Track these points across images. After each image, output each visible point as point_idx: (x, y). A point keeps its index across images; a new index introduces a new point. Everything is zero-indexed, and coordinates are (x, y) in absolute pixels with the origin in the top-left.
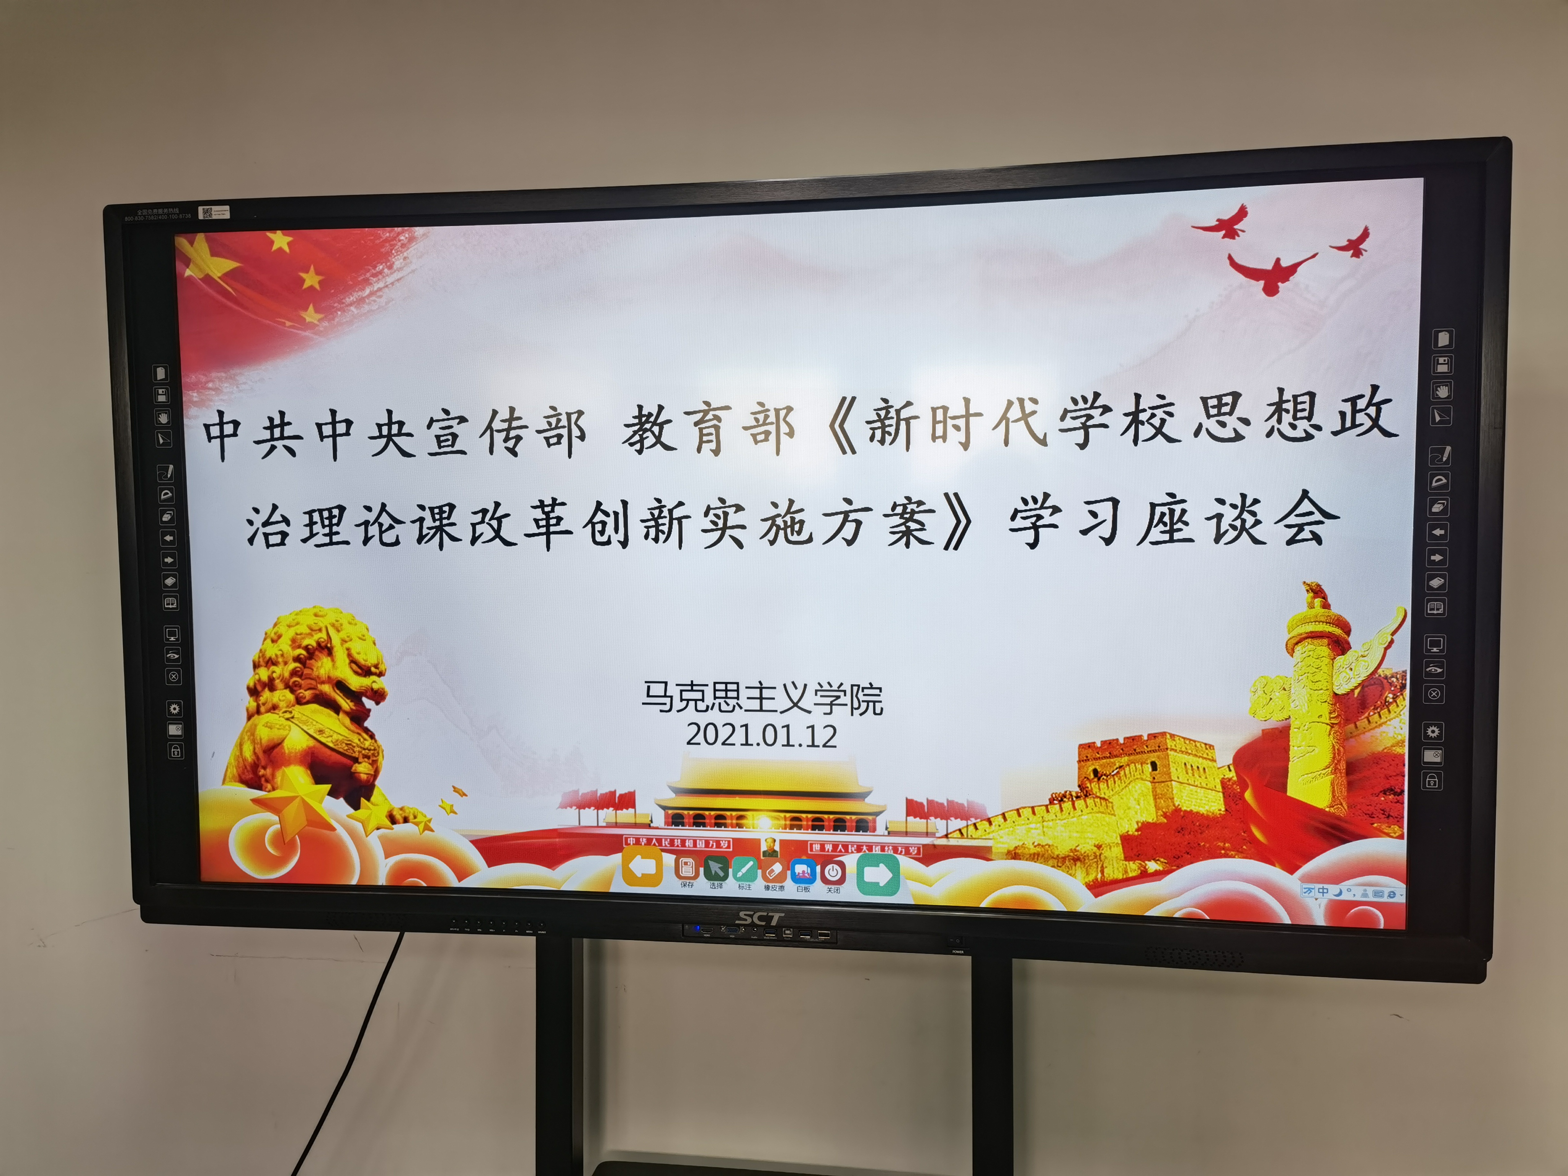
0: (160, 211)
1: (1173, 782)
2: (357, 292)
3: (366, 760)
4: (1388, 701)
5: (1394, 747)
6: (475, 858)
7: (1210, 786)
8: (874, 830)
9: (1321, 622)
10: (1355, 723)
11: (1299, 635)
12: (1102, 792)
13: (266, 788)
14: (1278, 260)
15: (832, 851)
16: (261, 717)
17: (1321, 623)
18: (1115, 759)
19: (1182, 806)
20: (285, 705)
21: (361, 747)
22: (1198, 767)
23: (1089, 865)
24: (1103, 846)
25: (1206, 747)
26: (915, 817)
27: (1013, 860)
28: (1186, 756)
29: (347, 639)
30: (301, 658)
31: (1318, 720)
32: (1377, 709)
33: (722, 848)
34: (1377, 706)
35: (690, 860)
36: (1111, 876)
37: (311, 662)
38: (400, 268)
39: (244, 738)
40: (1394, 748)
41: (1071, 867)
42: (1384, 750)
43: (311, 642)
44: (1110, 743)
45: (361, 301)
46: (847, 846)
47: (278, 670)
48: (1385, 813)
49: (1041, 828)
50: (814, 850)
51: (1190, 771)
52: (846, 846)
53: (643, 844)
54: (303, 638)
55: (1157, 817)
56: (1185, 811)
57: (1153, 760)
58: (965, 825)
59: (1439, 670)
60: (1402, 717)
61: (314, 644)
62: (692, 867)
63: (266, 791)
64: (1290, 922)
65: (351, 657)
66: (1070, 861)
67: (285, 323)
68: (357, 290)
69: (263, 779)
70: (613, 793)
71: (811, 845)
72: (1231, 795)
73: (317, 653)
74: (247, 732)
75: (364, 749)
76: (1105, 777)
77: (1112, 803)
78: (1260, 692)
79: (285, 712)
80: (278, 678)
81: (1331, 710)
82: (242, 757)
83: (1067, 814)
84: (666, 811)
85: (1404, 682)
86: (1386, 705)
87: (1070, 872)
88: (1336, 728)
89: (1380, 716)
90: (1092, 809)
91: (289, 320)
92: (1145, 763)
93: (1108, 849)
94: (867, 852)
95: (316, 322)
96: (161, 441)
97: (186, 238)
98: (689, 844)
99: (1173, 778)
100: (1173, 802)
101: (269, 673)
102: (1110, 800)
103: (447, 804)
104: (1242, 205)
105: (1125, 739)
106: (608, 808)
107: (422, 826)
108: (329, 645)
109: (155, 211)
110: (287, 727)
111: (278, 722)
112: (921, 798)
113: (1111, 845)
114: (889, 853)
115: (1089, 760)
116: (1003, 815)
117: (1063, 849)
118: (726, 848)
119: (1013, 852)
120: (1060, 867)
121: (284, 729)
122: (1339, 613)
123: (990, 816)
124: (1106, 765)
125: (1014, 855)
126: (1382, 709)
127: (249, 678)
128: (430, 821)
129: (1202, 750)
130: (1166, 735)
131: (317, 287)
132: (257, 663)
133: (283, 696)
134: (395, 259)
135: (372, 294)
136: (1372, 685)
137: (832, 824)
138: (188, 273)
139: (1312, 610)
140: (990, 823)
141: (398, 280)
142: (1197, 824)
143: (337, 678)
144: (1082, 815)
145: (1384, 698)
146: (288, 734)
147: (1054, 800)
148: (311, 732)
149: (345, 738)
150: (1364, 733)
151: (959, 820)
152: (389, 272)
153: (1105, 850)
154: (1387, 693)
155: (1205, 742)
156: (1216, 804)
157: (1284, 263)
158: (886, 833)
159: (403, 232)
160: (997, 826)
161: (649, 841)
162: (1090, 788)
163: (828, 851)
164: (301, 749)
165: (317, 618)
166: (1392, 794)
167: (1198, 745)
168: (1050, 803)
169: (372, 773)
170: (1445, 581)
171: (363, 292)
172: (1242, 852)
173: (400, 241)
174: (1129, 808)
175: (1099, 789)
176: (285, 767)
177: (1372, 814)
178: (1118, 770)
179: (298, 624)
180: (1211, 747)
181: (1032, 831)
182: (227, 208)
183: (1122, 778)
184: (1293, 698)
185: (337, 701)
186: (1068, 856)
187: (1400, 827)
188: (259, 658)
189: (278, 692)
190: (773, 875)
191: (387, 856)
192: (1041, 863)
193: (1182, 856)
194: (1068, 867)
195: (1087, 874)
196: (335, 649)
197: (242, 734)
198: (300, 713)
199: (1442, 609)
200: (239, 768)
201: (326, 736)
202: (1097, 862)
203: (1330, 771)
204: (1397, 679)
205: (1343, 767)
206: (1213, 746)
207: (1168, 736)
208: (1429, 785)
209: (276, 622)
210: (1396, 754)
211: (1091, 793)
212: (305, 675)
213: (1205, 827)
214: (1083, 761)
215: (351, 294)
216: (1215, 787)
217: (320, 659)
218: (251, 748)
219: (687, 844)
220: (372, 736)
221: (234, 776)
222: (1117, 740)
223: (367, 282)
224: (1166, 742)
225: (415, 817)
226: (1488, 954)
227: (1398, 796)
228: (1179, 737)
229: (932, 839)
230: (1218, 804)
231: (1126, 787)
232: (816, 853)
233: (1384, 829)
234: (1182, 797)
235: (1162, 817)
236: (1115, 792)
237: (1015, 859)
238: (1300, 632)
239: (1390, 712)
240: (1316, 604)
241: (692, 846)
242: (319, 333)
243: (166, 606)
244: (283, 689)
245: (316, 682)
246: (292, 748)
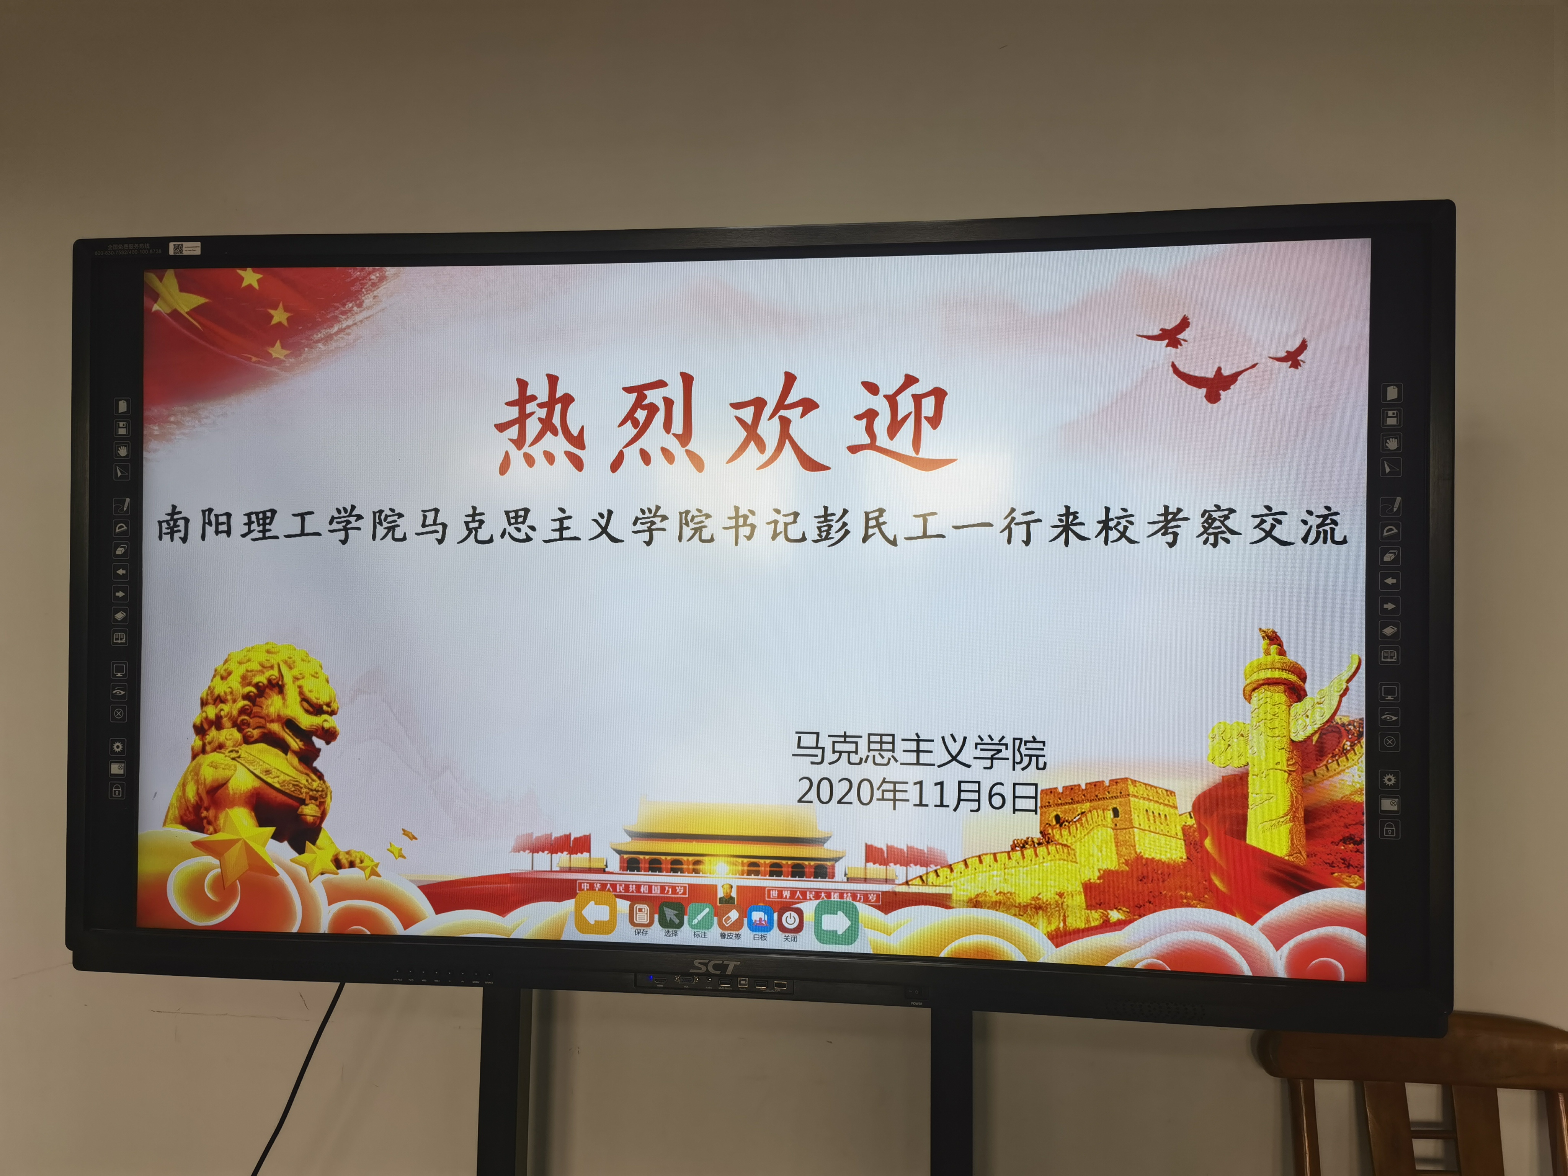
0: (131, 246)
1: (1135, 830)
2: (326, 329)
3: (313, 801)
4: (1346, 749)
5: (1353, 795)
6: (423, 904)
7: (1172, 833)
8: (833, 876)
9: (1278, 668)
10: (1314, 770)
11: (1256, 681)
12: (1064, 838)
13: (208, 830)
14: (1219, 369)
15: (790, 898)
16: (206, 756)
17: (1277, 670)
18: (1077, 805)
19: (1144, 853)
20: (232, 745)
21: (309, 789)
22: (1159, 814)
23: (1051, 914)
24: (1065, 894)
25: (1167, 793)
26: (874, 863)
27: (974, 909)
28: (1147, 803)
29: (300, 677)
30: (250, 696)
31: (1276, 767)
32: (1335, 757)
33: (677, 894)
34: (1336, 753)
35: (645, 907)
36: (1073, 925)
37: (261, 699)
38: (370, 306)
39: (188, 779)
40: (1353, 797)
41: (1033, 916)
42: (1342, 798)
43: (262, 679)
44: (1072, 789)
45: (329, 338)
46: (806, 892)
47: (226, 708)
48: (1346, 862)
49: (1003, 875)
50: (772, 897)
51: (1151, 818)
52: (804, 893)
53: (597, 889)
54: (254, 676)
55: (1119, 865)
56: (1147, 859)
57: (1115, 806)
58: (925, 872)
59: (1394, 718)
60: (1359, 765)
61: (265, 682)
62: (647, 914)
63: (208, 834)
64: (1251, 974)
65: (303, 695)
66: (1032, 910)
67: (251, 358)
68: (325, 327)
69: (205, 821)
70: (568, 837)
71: (769, 891)
72: (1192, 843)
73: (267, 690)
74: (190, 774)
75: (312, 790)
76: (1067, 824)
77: (1074, 850)
78: (1219, 739)
79: (232, 751)
80: (226, 716)
81: (1288, 757)
82: (185, 799)
83: (1029, 861)
84: (622, 855)
85: (1361, 729)
86: (1344, 752)
87: (1032, 921)
88: (1294, 775)
89: (1338, 764)
90: (1054, 856)
91: (256, 356)
92: (1106, 809)
93: (1071, 898)
94: (825, 899)
95: (282, 358)
96: (119, 474)
97: (156, 274)
98: (644, 890)
99: (1134, 825)
100: (1135, 849)
101: (217, 711)
102: (1072, 847)
103: (397, 846)
105: (1086, 784)
106: (562, 853)
107: (368, 871)
108: (280, 683)
109: (126, 246)
110: (233, 767)
111: (223, 762)
112: (880, 843)
113: (1073, 893)
114: (848, 900)
115: (1051, 806)
116: (965, 861)
117: (1024, 896)
118: (681, 894)
119: (975, 900)
120: (1022, 916)
121: (229, 768)
122: (1294, 660)
123: (950, 863)
124: (1069, 811)
125: (975, 903)
126: (1340, 757)
127: (196, 716)
128: (377, 865)
129: (1163, 797)
130: (1127, 781)
131: (285, 323)
132: (205, 701)
133: (229, 735)
134: (365, 298)
135: (341, 331)
136: (1330, 732)
137: (790, 869)
138: (156, 307)
139: (1268, 656)
140: (952, 870)
141: (367, 318)
142: (1159, 872)
143: (287, 716)
144: (1044, 862)
145: (1342, 746)
146: (234, 774)
147: (1016, 846)
148: (257, 772)
149: (292, 779)
150: (1323, 781)
151: (918, 866)
152: (358, 310)
153: (1067, 896)
154: (1345, 740)
155: (1167, 789)
156: (1177, 852)
157: (1226, 372)
158: (845, 879)
159: (374, 271)
160: (959, 873)
161: (604, 886)
162: (1052, 835)
163: (786, 898)
164: (246, 790)
165: (270, 655)
166: (1352, 843)
167: (1159, 791)
168: (1012, 849)
169: (319, 815)
170: (1398, 629)
171: (332, 329)
172: (1204, 902)
173: (370, 280)
174: (1091, 855)
175: (1062, 836)
176: (229, 808)
177: (1333, 862)
178: (1080, 816)
179: (249, 660)
180: (1172, 793)
181: (994, 878)
182: (199, 244)
183: (1084, 824)
184: (1251, 745)
185: (286, 740)
186: (1031, 904)
187: (1360, 877)
188: (207, 695)
189: (225, 730)
190: (730, 923)
191: (330, 903)
192: (1003, 912)
193: (1144, 905)
194: (1030, 916)
195: (1050, 923)
196: (287, 687)
197: (186, 774)
198: (247, 752)
199: (1396, 657)
200: (181, 809)
201: (272, 776)
202: (1059, 911)
203: (1288, 819)
204: (1354, 727)
205: (1301, 814)
206: (1174, 793)
207: (1130, 782)
208: (1387, 833)
209: (227, 659)
210: (1354, 803)
211: (1053, 840)
212: (255, 713)
213: (1166, 876)
214: (1045, 807)
215: (319, 331)
216: (1177, 834)
217: (270, 696)
218: (195, 788)
219: (642, 890)
220: (321, 777)
221: (175, 818)
222: (1079, 785)
223: (336, 319)
224: (1128, 788)
225: (362, 862)
227: (1357, 845)
228: (1140, 783)
229: (892, 886)
230: (1180, 851)
231: (1088, 833)
232: (774, 900)
233: (1344, 879)
234: (1144, 844)
235: (1124, 865)
236: (1076, 838)
237: (976, 907)
238: (1258, 678)
239: (1347, 759)
240: (1272, 651)
241: (647, 891)
242: (285, 369)
243: (114, 641)
244: (231, 728)
245: (265, 720)
246: (237, 789)
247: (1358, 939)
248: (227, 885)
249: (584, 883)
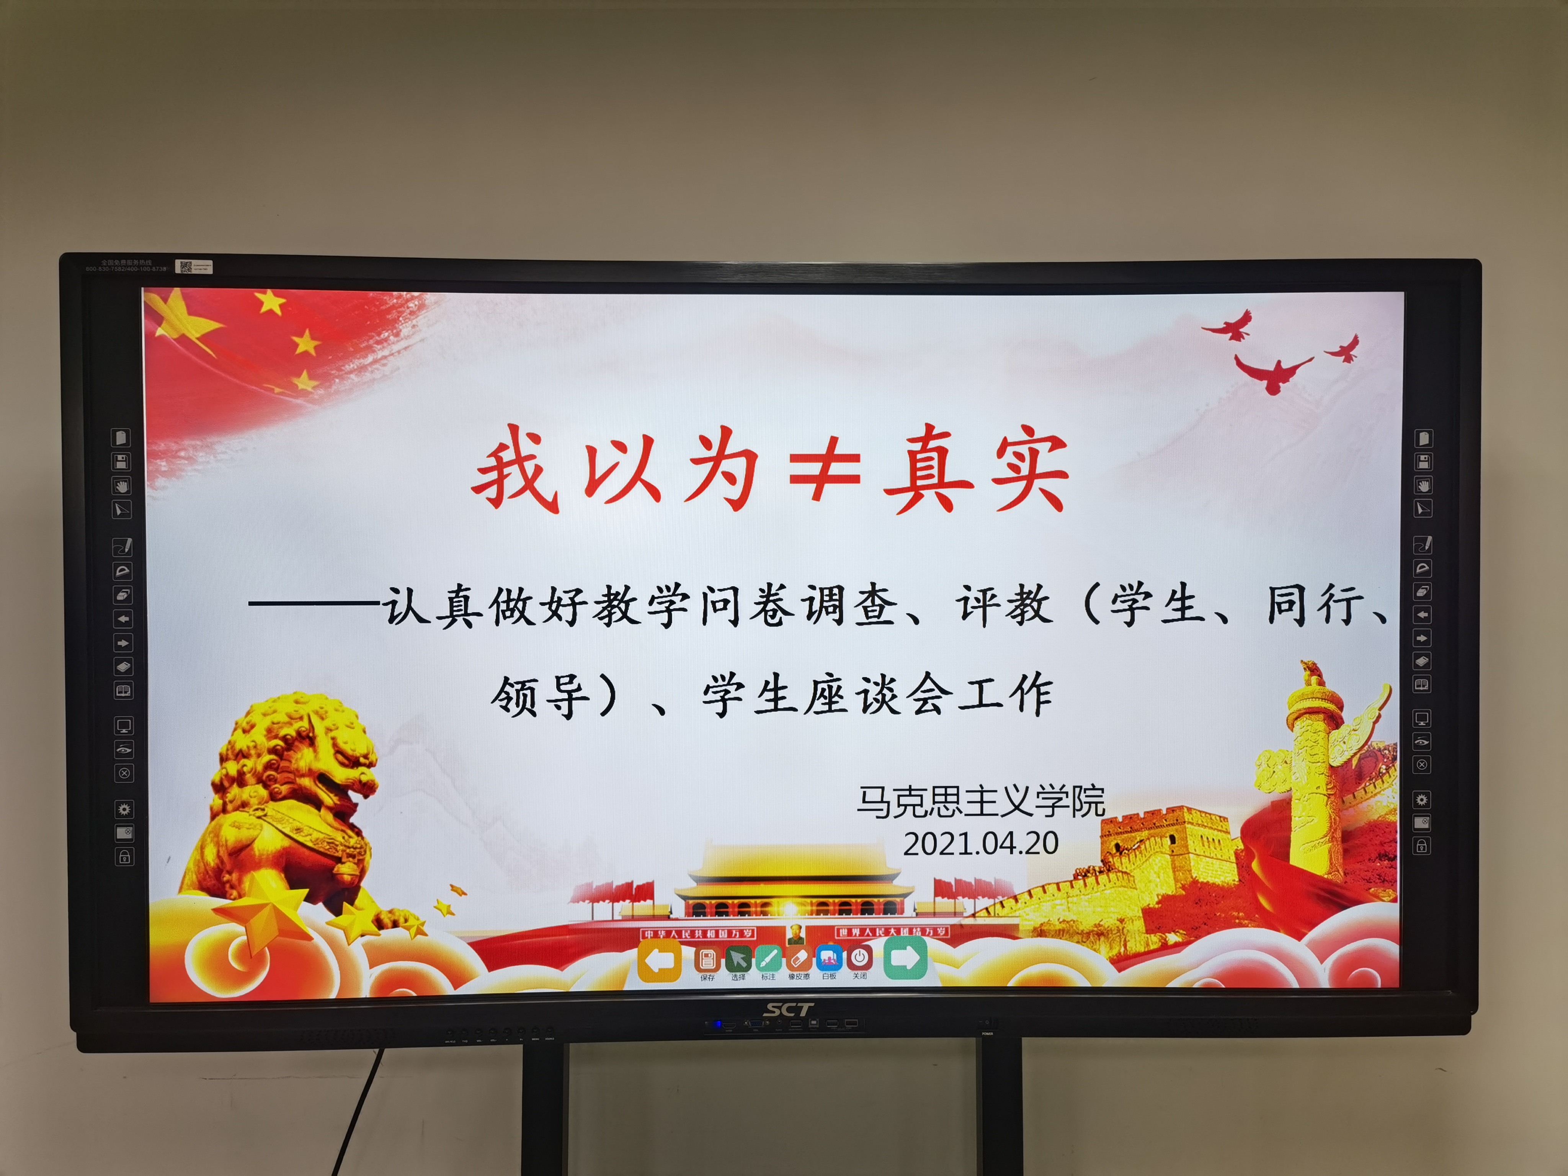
0: (129, 262)
1: (1190, 855)
2: (358, 359)
3: (351, 859)
4: (1381, 772)
5: (1388, 815)
6: (474, 961)
7: (1224, 857)
8: (902, 912)
9: (1317, 698)
10: (1353, 793)
11: (1298, 711)
12: (1124, 866)
13: (231, 895)
14: (1279, 362)
15: (860, 936)
16: (228, 816)
17: (1317, 699)
18: (1136, 833)
19: (1200, 878)
20: (257, 802)
21: (345, 846)
22: (1213, 840)
23: (1112, 940)
24: (1126, 920)
25: (1220, 819)
26: (943, 897)
27: (1039, 939)
28: (1202, 829)
29: (333, 727)
30: (277, 750)
31: (1319, 791)
32: (1372, 779)
33: (745, 937)
34: (1372, 777)
35: (711, 952)
36: (1133, 949)
37: (289, 753)
38: (408, 336)
39: (206, 840)
40: (1387, 816)
41: (1096, 942)
42: (1378, 818)
43: (291, 731)
44: (1131, 818)
45: (362, 369)
46: (875, 929)
47: (249, 764)
48: (1381, 878)
49: (1066, 903)
50: (841, 935)
51: (1206, 844)
52: (873, 931)
53: (662, 937)
54: (281, 728)
55: (1176, 889)
56: (1202, 883)
57: (1172, 833)
58: (993, 903)
59: (1426, 742)
60: (1395, 786)
61: (294, 734)
62: (713, 959)
63: (231, 899)
64: (1298, 986)
65: (337, 747)
66: (1094, 936)
67: (273, 389)
68: (358, 357)
69: (228, 886)
70: (630, 885)
71: (838, 930)
72: (1244, 866)
73: (296, 743)
74: (209, 834)
75: (349, 847)
76: (1125, 851)
77: (1134, 877)
78: (1264, 766)
79: (257, 809)
80: (250, 772)
81: (1327, 782)
82: (203, 862)
83: (1091, 889)
84: (687, 901)
85: (1395, 754)
86: (1380, 775)
87: (1094, 947)
88: (1333, 798)
89: (1375, 787)
90: (1115, 884)
91: (279, 386)
92: (1164, 836)
93: (1131, 924)
94: (895, 935)
95: (310, 389)
96: (119, 512)
97: (159, 294)
98: (711, 934)
99: (1190, 851)
100: (1191, 874)
101: (239, 767)
102: (1132, 874)
103: (445, 902)
104: (1247, 310)
105: (1145, 813)
106: (624, 900)
107: (413, 930)
108: (311, 735)
109: (123, 262)
110: (258, 827)
111: (247, 821)
112: (949, 878)
113: (1133, 918)
114: (917, 935)
115: (1111, 835)
116: (1029, 892)
117: (1087, 924)
118: (750, 937)
119: (1039, 929)
120: (1085, 942)
121: (254, 828)
122: (1333, 690)
123: (1017, 894)
124: (1128, 839)
125: (1040, 932)
126: (1376, 780)
127: (215, 773)
129: (1217, 823)
130: (1183, 809)
131: (313, 352)
132: (224, 757)
133: (254, 792)
134: (403, 327)
135: (375, 361)
136: (1368, 757)
137: (860, 907)
138: (158, 331)
139: (1309, 687)
140: (1017, 901)
141: (406, 348)
142: (1214, 895)
143: (319, 770)
144: (1105, 889)
145: (1378, 770)
146: (259, 834)
147: (1078, 875)
148: (287, 831)
149: (326, 836)
150: (1361, 803)
151: (986, 898)
152: (396, 339)
153: (1128, 922)
154: (1381, 764)
155: (1219, 814)
156: (1230, 875)
157: (1285, 366)
158: (914, 914)
159: (413, 298)
160: (1023, 903)
161: (668, 933)
162: (1112, 862)
163: (855, 936)
164: (274, 850)
165: (299, 705)
166: (1387, 859)
167: (1213, 817)
168: (1075, 878)
169: (358, 873)
170: (1429, 660)
171: (366, 359)
172: (1253, 921)
173: (408, 308)
174: (1150, 882)
175: (1122, 864)
176: (254, 870)
177: (1370, 879)
178: (1139, 844)
179: (275, 712)
180: (1224, 819)
181: (1057, 907)
182: (210, 262)
183: (1143, 852)
184: (1294, 769)
185: (319, 795)
186: (1093, 931)
187: (1393, 891)
188: (228, 750)
189: (248, 787)
190: (798, 963)
191: (372, 966)
192: (1066, 939)
193: (1200, 927)
194: (1092, 942)
195: (1111, 949)
196: (318, 739)
197: (204, 835)
198: (274, 810)
199: (1428, 686)
200: (200, 874)
201: (304, 835)
202: (1120, 936)
203: (1327, 840)
204: (1389, 751)
205: (1339, 834)
206: (1227, 819)
207: (1186, 810)
208: (1420, 850)
209: (249, 710)
210: (1389, 822)
211: (1113, 868)
212: (282, 768)
213: (1220, 898)
214: (1105, 836)
215: (352, 361)
216: (1229, 858)
217: (299, 749)
218: (215, 851)
219: (708, 935)
220: (359, 833)
221: (192, 884)
222: (1138, 814)
223: (370, 349)
224: (1183, 815)
225: (406, 921)
226: (1474, 1006)
227: (1392, 861)
228: (1195, 811)
229: (959, 919)
230: (1232, 874)
231: (1146, 861)
232: (845, 938)
233: (1379, 893)
234: (1199, 869)
235: (1180, 890)
236: (1136, 865)
237: (1041, 936)
238: (1299, 708)
239: (1383, 782)
240: (1312, 682)
241: (714, 936)
242: (313, 402)
243: (118, 695)
244: (254, 785)
245: (295, 775)
246: (264, 849)
247: (1393, 949)
248: (254, 953)
249: (648, 931)
